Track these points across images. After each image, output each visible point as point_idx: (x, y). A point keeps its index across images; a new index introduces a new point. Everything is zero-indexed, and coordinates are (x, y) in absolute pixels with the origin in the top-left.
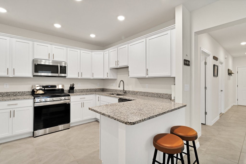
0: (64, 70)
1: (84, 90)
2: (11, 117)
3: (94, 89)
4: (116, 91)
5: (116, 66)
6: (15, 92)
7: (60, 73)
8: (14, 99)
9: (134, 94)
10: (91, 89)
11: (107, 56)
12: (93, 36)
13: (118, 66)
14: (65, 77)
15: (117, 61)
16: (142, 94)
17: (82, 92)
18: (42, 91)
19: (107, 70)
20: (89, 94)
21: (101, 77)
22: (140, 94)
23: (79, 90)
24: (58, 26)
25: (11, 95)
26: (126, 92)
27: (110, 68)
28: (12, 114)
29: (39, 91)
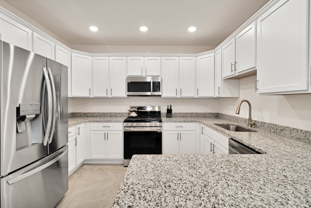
0: (157, 86)
1: (187, 113)
2: (105, 140)
3: (202, 113)
4: (236, 119)
5: (233, 73)
6: (116, 113)
7: (153, 91)
8: (108, 121)
9: (274, 132)
10: (197, 113)
11: (218, 57)
12: (192, 29)
13: (237, 72)
14: (160, 96)
15: (233, 63)
16: (298, 136)
17: (184, 117)
18: (135, 114)
19: (219, 82)
20: (188, 122)
21: (211, 94)
22: (292, 134)
23: (180, 114)
24: (144, 29)
25: (113, 116)
26: (254, 124)
27: (223, 79)
28: (106, 136)
29: (133, 113)
